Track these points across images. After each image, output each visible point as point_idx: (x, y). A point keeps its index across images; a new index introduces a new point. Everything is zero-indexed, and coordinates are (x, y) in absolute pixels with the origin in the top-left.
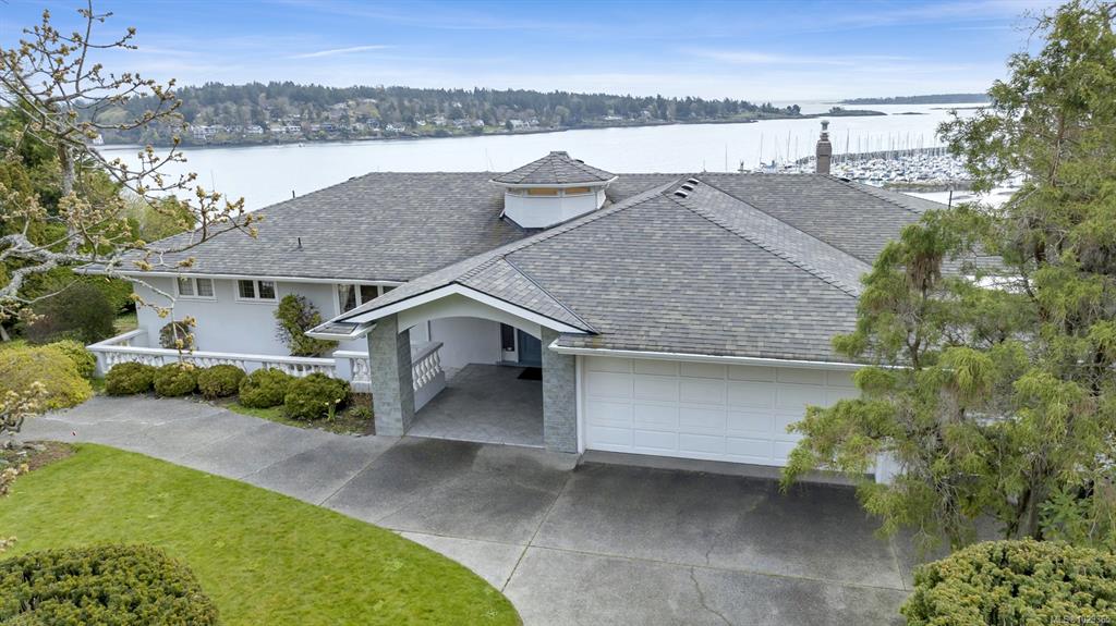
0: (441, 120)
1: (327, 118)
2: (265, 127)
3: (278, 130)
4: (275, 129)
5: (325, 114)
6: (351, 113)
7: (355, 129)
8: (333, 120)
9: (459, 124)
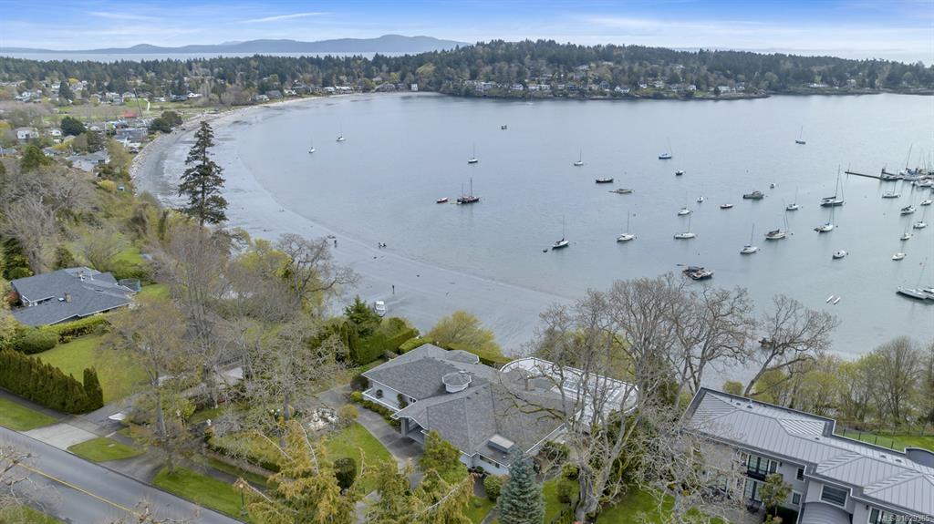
0: (660, 84)
1: (572, 78)
2: (525, 85)
3: (534, 88)
4: (532, 87)
5: (570, 75)
6: (590, 74)
7: (590, 89)
8: (576, 80)
9: (674, 88)
